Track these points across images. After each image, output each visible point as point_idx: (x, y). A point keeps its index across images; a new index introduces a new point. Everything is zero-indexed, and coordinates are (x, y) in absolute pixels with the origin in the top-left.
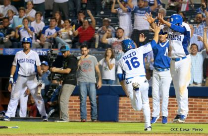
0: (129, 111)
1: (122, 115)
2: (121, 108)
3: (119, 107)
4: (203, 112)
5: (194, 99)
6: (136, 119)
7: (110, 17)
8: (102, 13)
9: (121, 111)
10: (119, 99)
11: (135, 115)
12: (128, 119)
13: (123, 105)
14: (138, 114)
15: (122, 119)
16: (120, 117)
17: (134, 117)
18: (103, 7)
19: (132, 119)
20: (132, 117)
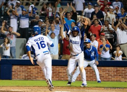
0: (18, 73)
1: (14, 76)
2: (13, 72)
3: (12, 71)
4: (60, 74)
5: (55, 67)
6: (22, 78)
7: (7, 20)
8: (2, 17)
9: (13, 73)
10: (12, 67)
11: (21, 76)
12: (17, 78)
13: (15, 70)
14: (23, 75)
15: (14, 78)
16: (13, 77)
17: (21, 77)
18: (3, 14)
19: (20, 78)
20: (20, 77)
